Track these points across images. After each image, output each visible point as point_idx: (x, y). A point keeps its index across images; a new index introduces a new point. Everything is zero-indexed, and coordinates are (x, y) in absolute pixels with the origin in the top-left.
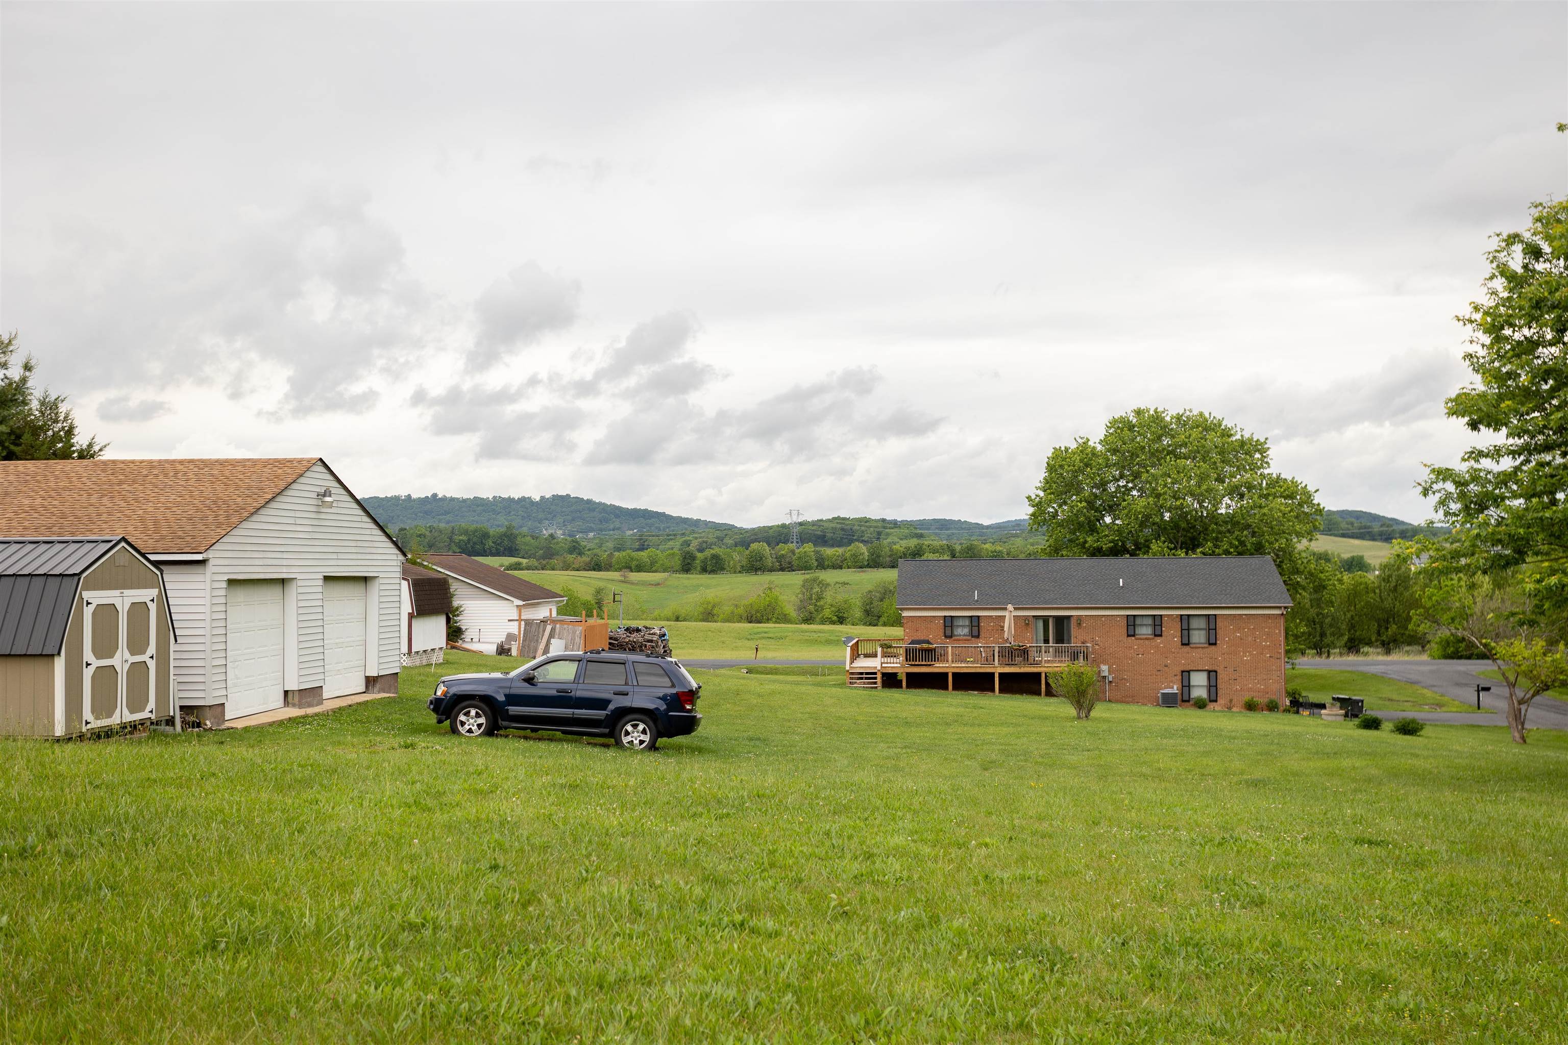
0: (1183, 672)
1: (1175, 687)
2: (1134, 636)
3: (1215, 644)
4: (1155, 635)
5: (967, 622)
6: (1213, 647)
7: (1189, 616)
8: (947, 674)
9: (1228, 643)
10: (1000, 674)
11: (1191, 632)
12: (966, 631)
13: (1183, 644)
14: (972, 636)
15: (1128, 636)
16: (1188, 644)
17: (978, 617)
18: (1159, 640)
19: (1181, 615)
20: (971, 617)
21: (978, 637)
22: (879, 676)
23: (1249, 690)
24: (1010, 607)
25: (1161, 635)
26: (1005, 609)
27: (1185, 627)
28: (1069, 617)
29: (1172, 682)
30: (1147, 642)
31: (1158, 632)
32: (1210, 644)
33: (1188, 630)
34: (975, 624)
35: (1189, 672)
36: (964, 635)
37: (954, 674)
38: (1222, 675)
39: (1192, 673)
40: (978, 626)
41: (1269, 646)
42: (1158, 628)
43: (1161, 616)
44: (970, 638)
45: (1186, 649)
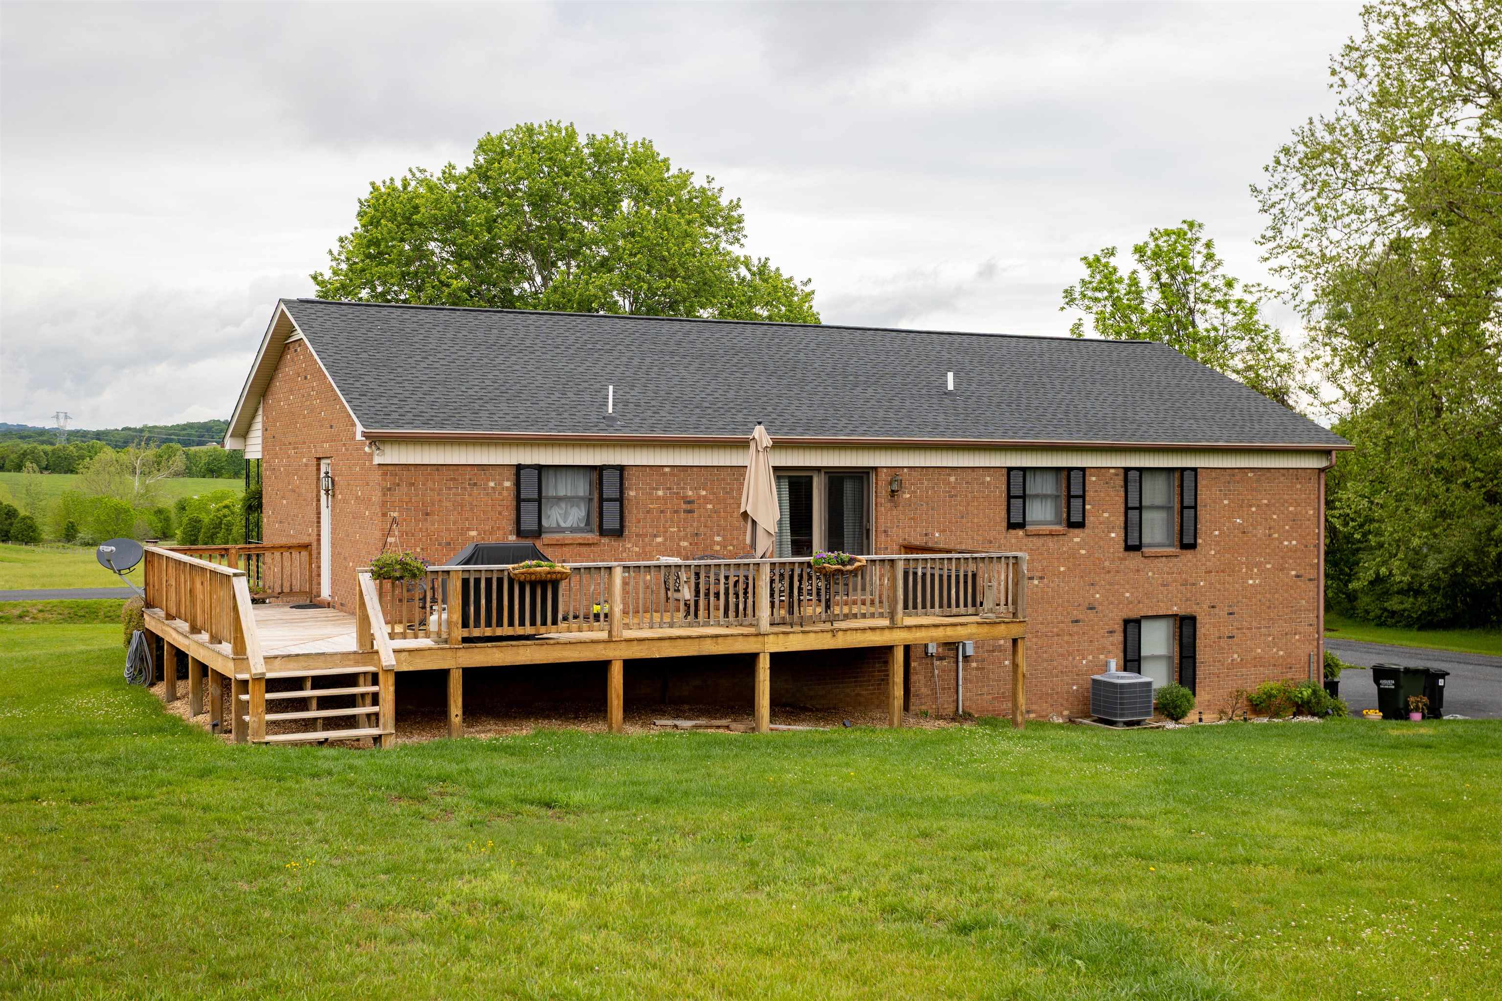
0: (1127, 622)
1: (1113, 664)
2: (1022, 525)
3: (1193, 546)
4: (1071, 525)
5: (581, 487)
6: (1189, 554)
7: (1140, 470)
8: (604, 666)
9: (1218, 543)
10: (775, 657)
11: (1146, 515)
12: (575, 515)
13: (1128, 548)
14: (603, 532)
15: (1011, 526)
16: (1137, 548)
17: (621, 469)
18: (1077, 537)
19: (1127, 470)
20: (600, 470)
21: (619, 533)
22: (387, 690)
23: (1258, 661)
24: (759, 433)
25: (1081, 525)
26: (743, 445)
27: (1133, 502)
28: (862, 475)
29: (1103, 650)
30: (1051, 543)
31: (1076, 518)
32: (1185, 546)
33: (1140, 508)
34: (610, 491)
35: (1137, 622)
36: (573, 530)
37: (630, 665)
38: (1204, 630)
39: (1145, 626)
40: (621, 500)
41: (1295, 550)
42: (1076, 503)
43: (1083, 470)
44: (592, 537)
45: (1134, 559)
